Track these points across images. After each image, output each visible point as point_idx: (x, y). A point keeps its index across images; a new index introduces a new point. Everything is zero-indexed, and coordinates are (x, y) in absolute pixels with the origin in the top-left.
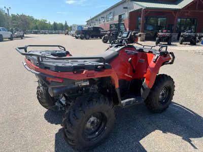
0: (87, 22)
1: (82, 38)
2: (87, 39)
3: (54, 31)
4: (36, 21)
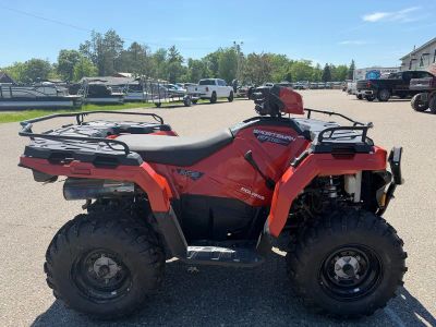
0: (403, 59)
1: (370, 99)
2: (381, 101)
3: (321, 84)
4: (292, 63)
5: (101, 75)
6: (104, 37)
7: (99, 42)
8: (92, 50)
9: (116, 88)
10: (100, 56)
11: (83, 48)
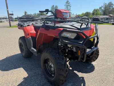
5: (104, 15)
6: (107, 4)
7: (105, 6)
8: (103, 8)
9: (102, 19)
10: (105, 10)
11: (100, 8)
